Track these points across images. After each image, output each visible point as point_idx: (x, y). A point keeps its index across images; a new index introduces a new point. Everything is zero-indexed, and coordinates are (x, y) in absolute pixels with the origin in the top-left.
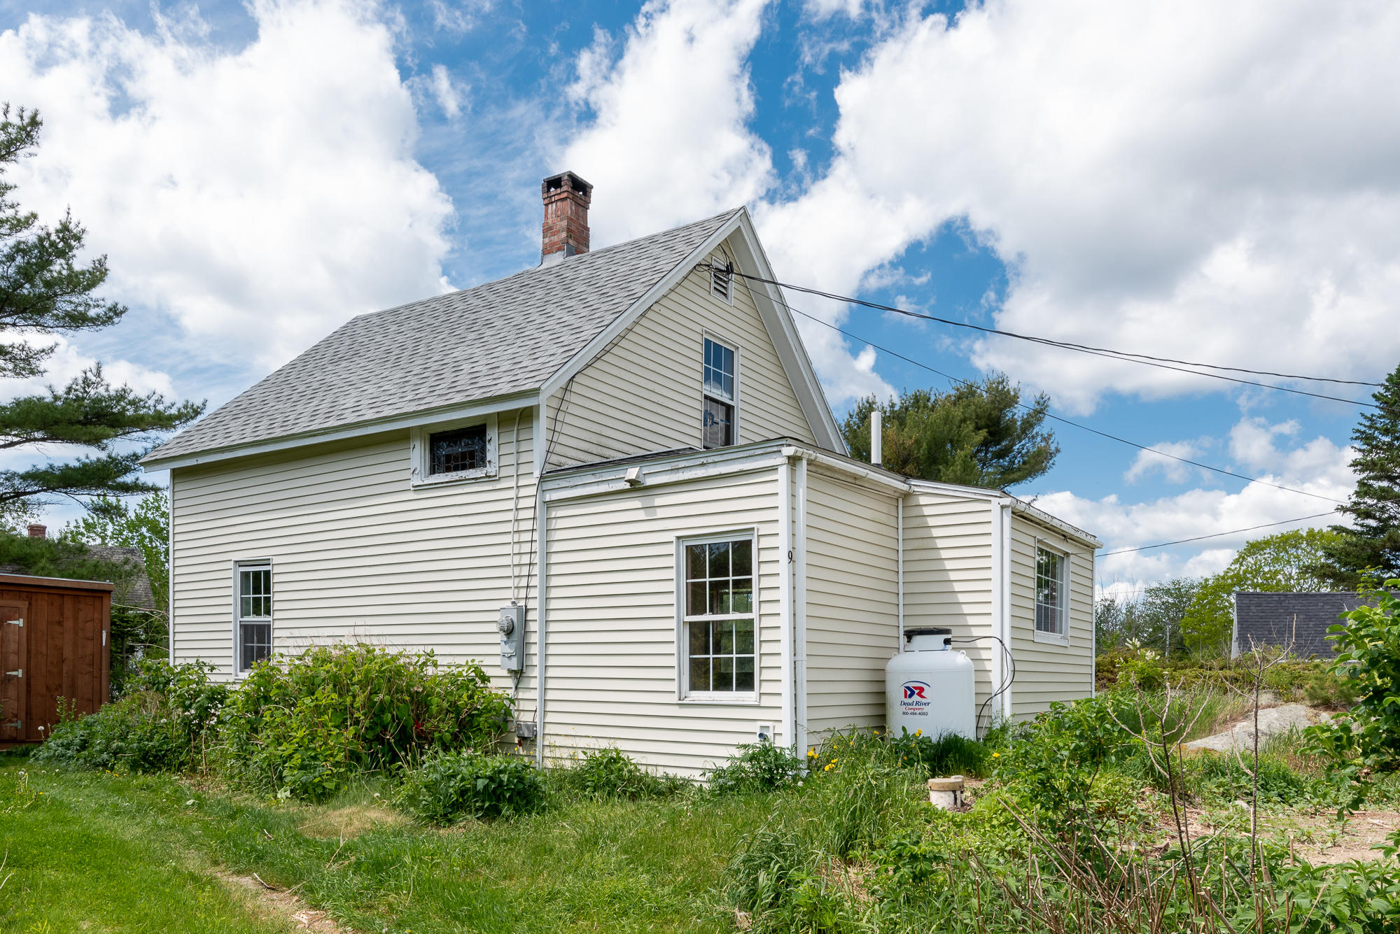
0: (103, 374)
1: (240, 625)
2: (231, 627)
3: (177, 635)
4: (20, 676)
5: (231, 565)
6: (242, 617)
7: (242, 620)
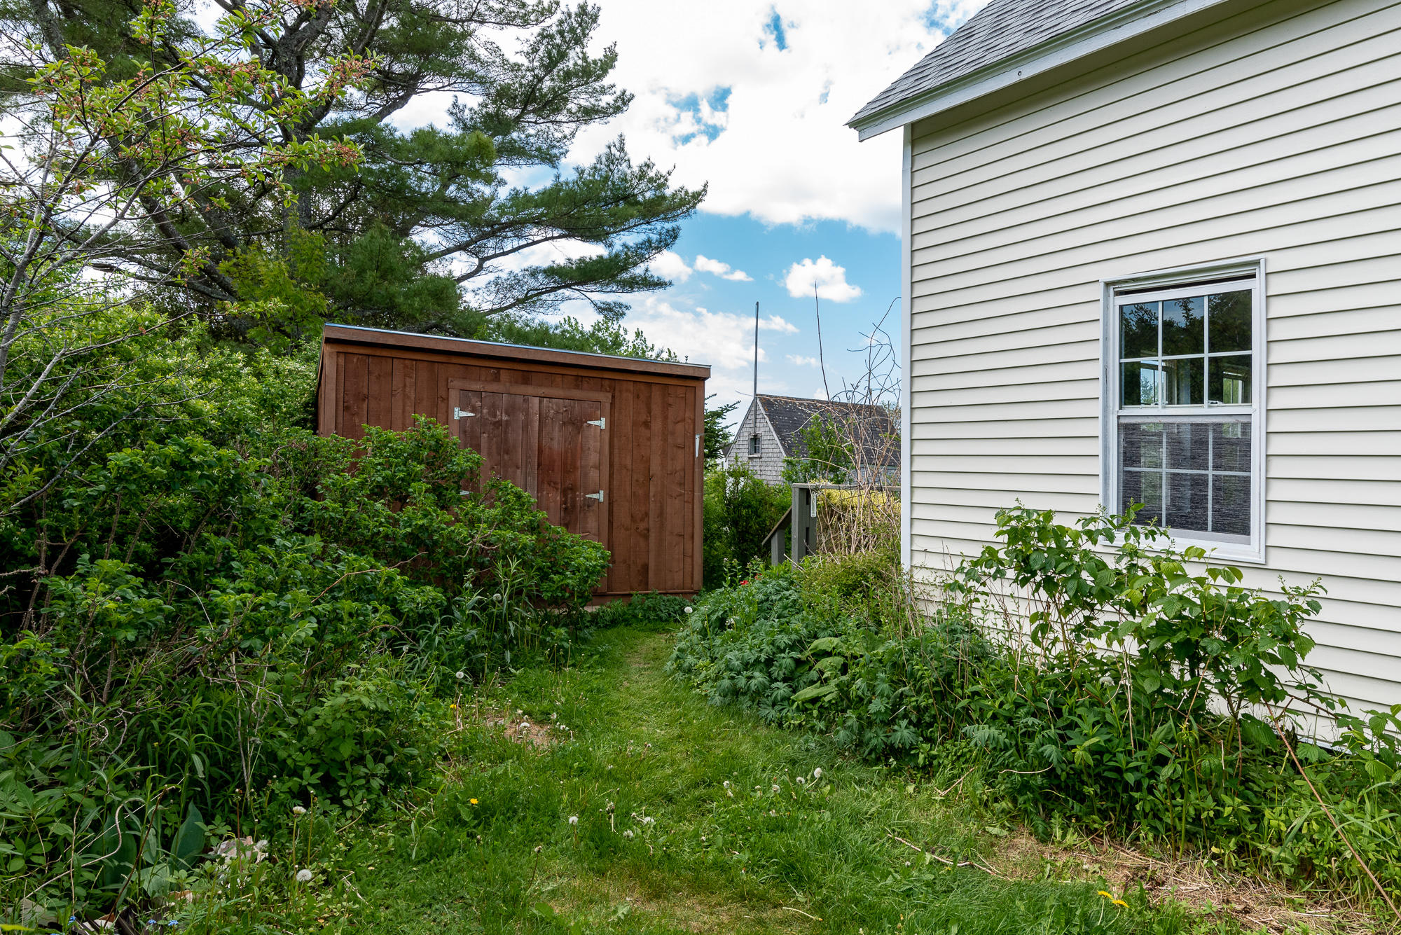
0: (626, 148)
1: (1119, 425)
2: (1095, 428)
3: (916, 444)
4: (602, 500)
5: (1097, 292)
6: (1121, 408)
7: (1122, 413)
